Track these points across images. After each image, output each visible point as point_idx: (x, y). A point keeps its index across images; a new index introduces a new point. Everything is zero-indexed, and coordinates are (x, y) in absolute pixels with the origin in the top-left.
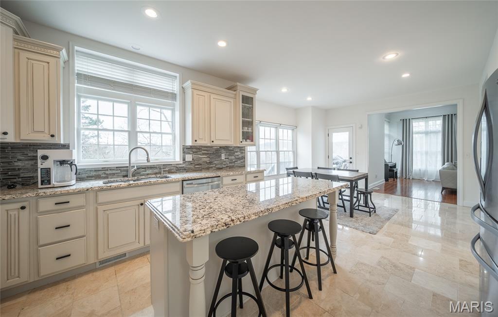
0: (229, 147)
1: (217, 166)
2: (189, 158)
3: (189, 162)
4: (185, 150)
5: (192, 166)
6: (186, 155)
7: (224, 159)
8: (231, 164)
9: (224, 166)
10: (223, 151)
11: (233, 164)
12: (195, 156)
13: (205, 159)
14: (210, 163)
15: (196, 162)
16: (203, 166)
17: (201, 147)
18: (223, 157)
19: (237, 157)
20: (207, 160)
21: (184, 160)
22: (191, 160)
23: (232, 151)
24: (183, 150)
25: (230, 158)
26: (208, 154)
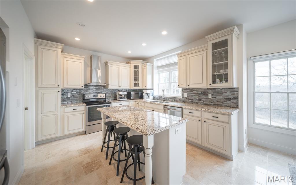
0: (217, 88)
1: (204, 103)
2: (185, 95)
3: (186, 97)
4: (184, 90)
5: (187, 100)
6: (184, 93)
7: (211, 98)
8: (218, 103)
9: (211, 103)
10: (210, 91)
11: (222, 103)
12: (189, 94)
13: (195, 96)
14: (199, 100)
15: (190, 98)
16: (194, 101)
17: (192, 89)
18: (210, 96)
19: (226, 97)
20: (197, 97)
21: (183, 96)
22: (187, 96)
23: (221, 92)
24: (183, 91)
25: (217, 97)
26: (197, 93)
